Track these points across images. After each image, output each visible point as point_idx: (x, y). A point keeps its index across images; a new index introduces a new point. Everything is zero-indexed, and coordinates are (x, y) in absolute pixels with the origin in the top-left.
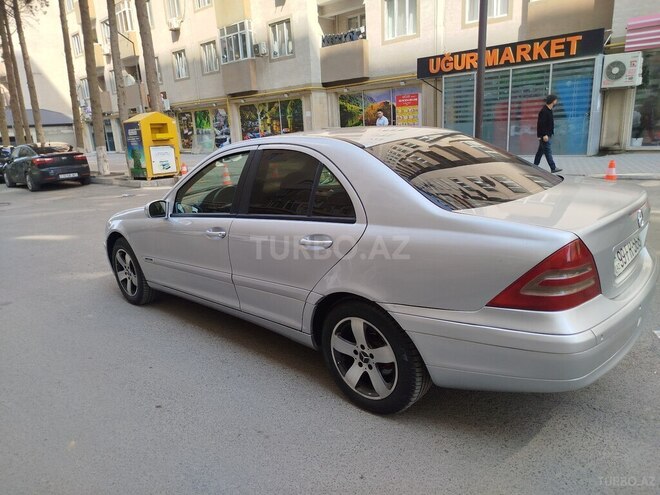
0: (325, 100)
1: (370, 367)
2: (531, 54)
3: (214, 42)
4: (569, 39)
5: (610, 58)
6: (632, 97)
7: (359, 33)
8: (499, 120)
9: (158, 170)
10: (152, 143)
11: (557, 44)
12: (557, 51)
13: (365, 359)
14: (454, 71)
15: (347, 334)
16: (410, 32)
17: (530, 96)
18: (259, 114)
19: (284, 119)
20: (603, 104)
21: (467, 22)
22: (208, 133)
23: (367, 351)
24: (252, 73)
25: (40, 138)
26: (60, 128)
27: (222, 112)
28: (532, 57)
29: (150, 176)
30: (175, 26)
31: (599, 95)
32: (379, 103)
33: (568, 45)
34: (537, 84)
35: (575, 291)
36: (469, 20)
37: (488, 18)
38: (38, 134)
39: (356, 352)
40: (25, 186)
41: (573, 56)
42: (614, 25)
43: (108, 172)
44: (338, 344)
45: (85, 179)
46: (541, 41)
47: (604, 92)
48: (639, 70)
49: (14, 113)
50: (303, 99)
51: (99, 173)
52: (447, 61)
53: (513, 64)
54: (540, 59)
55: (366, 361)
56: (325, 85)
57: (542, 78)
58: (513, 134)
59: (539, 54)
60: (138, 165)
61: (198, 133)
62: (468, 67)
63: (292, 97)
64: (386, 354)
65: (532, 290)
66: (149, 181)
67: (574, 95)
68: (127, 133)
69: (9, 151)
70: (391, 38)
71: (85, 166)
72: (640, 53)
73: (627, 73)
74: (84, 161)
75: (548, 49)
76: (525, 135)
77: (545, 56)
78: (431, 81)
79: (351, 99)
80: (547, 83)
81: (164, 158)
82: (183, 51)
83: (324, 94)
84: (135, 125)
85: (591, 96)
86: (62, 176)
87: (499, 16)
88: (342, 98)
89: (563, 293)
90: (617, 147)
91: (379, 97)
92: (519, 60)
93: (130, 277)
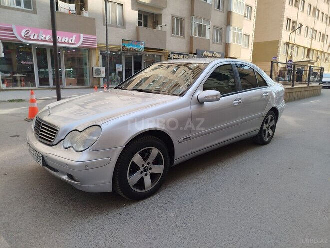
23: (269, 125)
93: (149, 172)
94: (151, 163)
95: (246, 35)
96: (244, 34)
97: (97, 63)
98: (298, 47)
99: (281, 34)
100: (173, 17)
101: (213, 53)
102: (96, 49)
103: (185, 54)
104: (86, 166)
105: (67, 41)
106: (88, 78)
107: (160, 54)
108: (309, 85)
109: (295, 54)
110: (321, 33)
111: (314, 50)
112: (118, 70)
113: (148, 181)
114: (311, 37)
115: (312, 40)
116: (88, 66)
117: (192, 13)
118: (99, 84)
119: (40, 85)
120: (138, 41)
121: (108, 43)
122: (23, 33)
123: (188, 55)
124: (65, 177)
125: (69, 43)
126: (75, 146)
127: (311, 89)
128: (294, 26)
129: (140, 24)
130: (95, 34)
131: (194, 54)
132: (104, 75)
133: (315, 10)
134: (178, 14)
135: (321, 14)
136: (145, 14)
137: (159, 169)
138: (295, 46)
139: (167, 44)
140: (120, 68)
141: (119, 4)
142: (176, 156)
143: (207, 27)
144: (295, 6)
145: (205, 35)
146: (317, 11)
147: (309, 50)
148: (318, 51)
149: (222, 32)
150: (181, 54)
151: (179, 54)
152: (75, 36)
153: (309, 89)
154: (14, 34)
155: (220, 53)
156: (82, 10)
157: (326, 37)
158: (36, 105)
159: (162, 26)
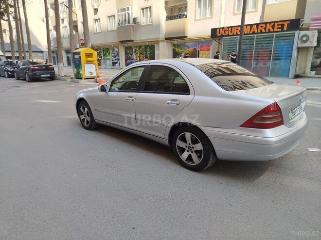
0: (166, 46)
1: (192, 152)
2: (265, 29)
3: (114, 16)
4: (283, 23)
5: (302, 33)
6: (312, 51)
7: (184, 15)
8: (248, 59)
9: (88, 75)
10: (86, 62)
11: (278, 25)
12: (278, 28)
13: (190, 149)
14: (228, 35)
15: (184, 139)
16: (208, 16)
17: (264, 49)
18: (134, 51)
19: (146, 54)
20: (298, 54)
21: (236, 12)
22: (109, 59)
23: (191, 146)
24: (132, 31)
25: (31, 57)
26: (37, 53)
27: (116, 49)
28: (265, 30)
29: (84, 77)
30: (96, 7)
31: (296, 50)
32: (192, 49)
33: (283, 26)
34: (268, 43)
35: (273, 122)
36: (237, 11)
37: (246, 11)
38: (30, 55)
39: (186, 146)
40: (25, 80)
41: (285, 31)
42: (305, 17)
43: (63, 75)
44: (179, 143)
45: (53, 78)
46: (270, 23)
47: (299, 49)
48: (316, 39)
49: (18, 45)
50: (155, 45)
51: (59, 75)
52: (225, 30)
53: (256, 33)
54: (270, 32)
55: (191, 150)
56: (166, 39)
57: (270, 40)
58: (254, 66)
59: (269, 29)
60: (78, 72)
61: (104, 59)
62: (235, 34)
63: (151, 44)
64: (199, 146)
65: (257, 121)
66: (83, 80)
67: (285, 49)
68: (74, 57)
69: (15, 63)
70: (199, 18)
71: (53, 71)
72: (317, 31)
73: (310, 40)
74: (53, 69)
75: (273, 27)
76: (260, 67)
77: (272, 30)
78: (217, 40)
79: (178, 46)
80: (272, 43)
81: (90, 69)
82: (99, 19)
83: (165, 43)
84: (78, 53)
85: (292, 50)
86: (42, 76)
87: (251, 10)
88: (174, 45)
89: (269, 122)
90: (303, 75)
91: (192, 46)
92: (259, 31)
93: (86, 118)
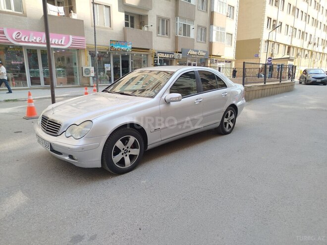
93: (128, 154)
94: (129, 148)
95: (229, 34)
96: (227, 33)
97: (86, 63)
98: (279, 45)
99: (262, 33)
100: (159, 18)
101: (197, 51)
102: (85, 50)
103: (171, 54)
104: (82, 149)
105: (56, 43)
106: (78, 77)
107: (147, 53)
108: (280, 82)
109: (275, 51)
110: (300, 31)
111: (294, 47)
112: (106, 70)
113: (127, 160)
114: (291, 35)
115: (292, 38)
116: (77, 66)
117: (176, 14)
118: (89, 83)
119: (32, 85)
120: (125, 41)
121: (97, 44)
122: (14, 35)
123: (173, 54)
124: (67, 158)
125: (59, 45)
126: (74, 135)
127: (283, 85)
128: (275, 25)
129: (127, 25)
130: (83, 35)
131: (179, 52)
132: (93, 74)
133: (294, 10)
134: (163, 15)
135: (300, 13)
136: (132, 15)
137: (136, 152)
138: (276, 44)
139: (153, 44)
140: (109, 67)
141: (106, 6)
142: (149, 143)
143: (191, 27)
144: (275, 5)
145: (189, 35)
146: (297, 11)
147: (289, 47)
148: (298, 48)
149: (206, 31)
150: (167, 53)
151: (164, 53)
152: (64, 38)
153: (280, 86)
154: (5, 37)
155: (204, 52)
156: (70, 12)
157: (305, 35)
158: (33, 105)
159: (147, 27)
